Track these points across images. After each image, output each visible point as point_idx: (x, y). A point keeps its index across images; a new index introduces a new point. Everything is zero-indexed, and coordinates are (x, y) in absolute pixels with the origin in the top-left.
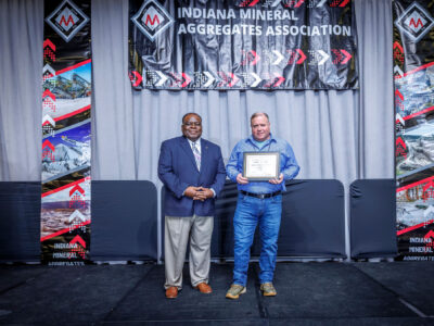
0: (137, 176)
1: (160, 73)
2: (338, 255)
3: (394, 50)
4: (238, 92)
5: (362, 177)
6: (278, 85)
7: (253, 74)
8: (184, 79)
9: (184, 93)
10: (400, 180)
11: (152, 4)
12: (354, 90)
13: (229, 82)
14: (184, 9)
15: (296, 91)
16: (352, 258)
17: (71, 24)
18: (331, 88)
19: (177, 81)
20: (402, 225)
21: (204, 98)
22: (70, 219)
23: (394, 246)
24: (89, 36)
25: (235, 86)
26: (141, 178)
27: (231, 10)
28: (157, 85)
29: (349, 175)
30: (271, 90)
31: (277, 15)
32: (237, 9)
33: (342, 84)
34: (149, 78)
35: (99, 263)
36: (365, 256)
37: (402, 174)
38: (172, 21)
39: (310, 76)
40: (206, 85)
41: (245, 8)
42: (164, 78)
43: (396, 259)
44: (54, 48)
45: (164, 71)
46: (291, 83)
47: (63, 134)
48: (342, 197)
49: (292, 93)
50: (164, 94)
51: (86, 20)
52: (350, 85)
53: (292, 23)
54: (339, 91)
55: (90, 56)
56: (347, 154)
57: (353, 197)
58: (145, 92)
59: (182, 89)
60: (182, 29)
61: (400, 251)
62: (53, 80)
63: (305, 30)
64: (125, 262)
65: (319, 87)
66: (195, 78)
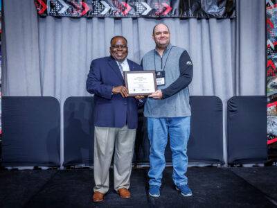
0: (42, 92)
2: (217, 161)
4: (131, 20)
5: (237, 95)
6: (166, 13)
7: (144, 4)
8: (84, 8)
9: (83, 20)
10: (270, 97)
12: (231, 19)
13: (124, 11)
15: (182, 19)
16: (228, 164)
18: (211, 16)
19: (77, 9)
20: (271, 135)
21: (101, 25)
23: (265, 154)
25: (128, 14)
26: (45, 95)
28: (59, 12)
29: (227, 92)
30: (160, 18)
33: (221, 13)
34: (52, 6)
35: (9, 168)
36: (240, 162)
37: (272, 91)
39: (193, 7)
40: (103, 13)
42: (66, 6)
43: (266, 165)
46: (177, 12)
48: (221, 111)
49: (178, 21)
50: (66, 21)
52: (228, 14)
54: (218, 19)
56: (225, 74)
57: (230, 111)
58: (50, 19)
59: (82, 16)
61: (270, 157)
64: (32, 168)
65: (201, 15)
66: (94, 7)
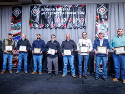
1: (36, 24)
3: (96, 18)
4: (55, 29)
6: (65, 27)
8: (42, 26)
9: (42, 29)
11: (35, 8)
12: (85, 28)
14: (43, 9)
17: (17, 13)
18: (79, 28)
19: (40, 26)
21: (47, 30)
22: (15, 58)
24: (21, 16)
25: (54, 27)
27: (54, 9)
28: (36, 27)
30: (63, 28)
31: (65, 9)
32: (55, 8)
34: (34, 25)
38: (40, 12)
40: (47, 27)
41: (57, 8)
44: (14, 18)
45: (37, 24)
47: (15, 38)
49: (68, 29)
51: (21, 12)
53: (69, 11)
54: (81, 28)
55: (21, 20)
58: (33, 28)
59: (42, 28)
60: (42, 14)
62: (13, 26)
63: (72, 13)
